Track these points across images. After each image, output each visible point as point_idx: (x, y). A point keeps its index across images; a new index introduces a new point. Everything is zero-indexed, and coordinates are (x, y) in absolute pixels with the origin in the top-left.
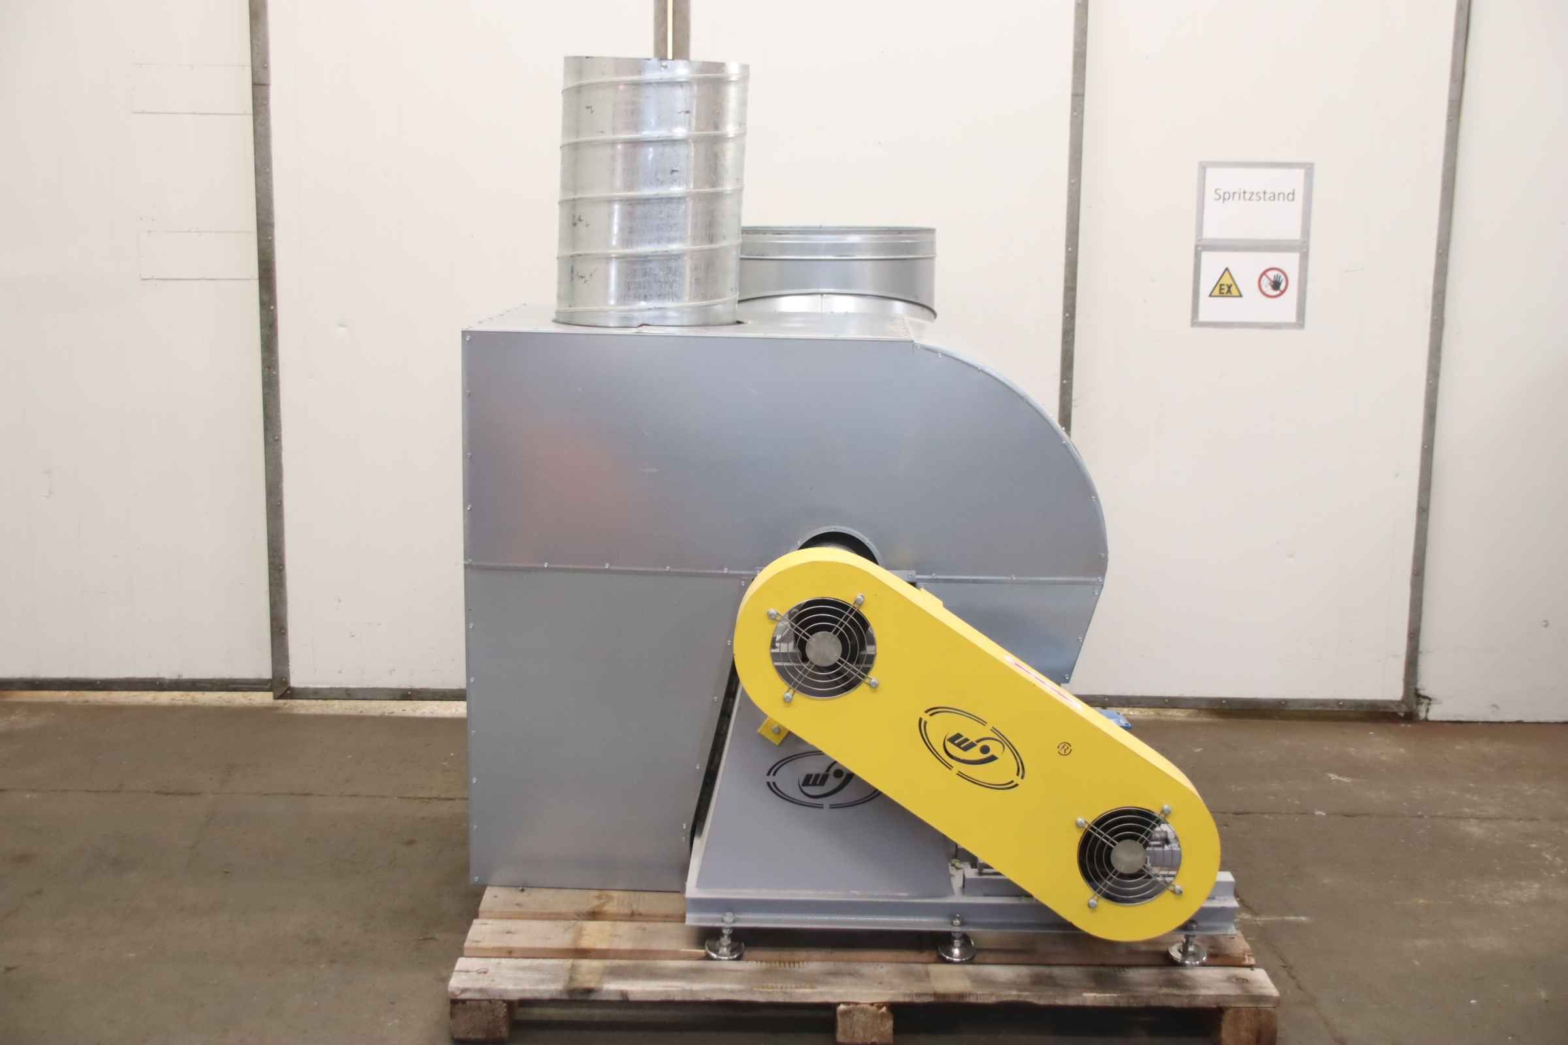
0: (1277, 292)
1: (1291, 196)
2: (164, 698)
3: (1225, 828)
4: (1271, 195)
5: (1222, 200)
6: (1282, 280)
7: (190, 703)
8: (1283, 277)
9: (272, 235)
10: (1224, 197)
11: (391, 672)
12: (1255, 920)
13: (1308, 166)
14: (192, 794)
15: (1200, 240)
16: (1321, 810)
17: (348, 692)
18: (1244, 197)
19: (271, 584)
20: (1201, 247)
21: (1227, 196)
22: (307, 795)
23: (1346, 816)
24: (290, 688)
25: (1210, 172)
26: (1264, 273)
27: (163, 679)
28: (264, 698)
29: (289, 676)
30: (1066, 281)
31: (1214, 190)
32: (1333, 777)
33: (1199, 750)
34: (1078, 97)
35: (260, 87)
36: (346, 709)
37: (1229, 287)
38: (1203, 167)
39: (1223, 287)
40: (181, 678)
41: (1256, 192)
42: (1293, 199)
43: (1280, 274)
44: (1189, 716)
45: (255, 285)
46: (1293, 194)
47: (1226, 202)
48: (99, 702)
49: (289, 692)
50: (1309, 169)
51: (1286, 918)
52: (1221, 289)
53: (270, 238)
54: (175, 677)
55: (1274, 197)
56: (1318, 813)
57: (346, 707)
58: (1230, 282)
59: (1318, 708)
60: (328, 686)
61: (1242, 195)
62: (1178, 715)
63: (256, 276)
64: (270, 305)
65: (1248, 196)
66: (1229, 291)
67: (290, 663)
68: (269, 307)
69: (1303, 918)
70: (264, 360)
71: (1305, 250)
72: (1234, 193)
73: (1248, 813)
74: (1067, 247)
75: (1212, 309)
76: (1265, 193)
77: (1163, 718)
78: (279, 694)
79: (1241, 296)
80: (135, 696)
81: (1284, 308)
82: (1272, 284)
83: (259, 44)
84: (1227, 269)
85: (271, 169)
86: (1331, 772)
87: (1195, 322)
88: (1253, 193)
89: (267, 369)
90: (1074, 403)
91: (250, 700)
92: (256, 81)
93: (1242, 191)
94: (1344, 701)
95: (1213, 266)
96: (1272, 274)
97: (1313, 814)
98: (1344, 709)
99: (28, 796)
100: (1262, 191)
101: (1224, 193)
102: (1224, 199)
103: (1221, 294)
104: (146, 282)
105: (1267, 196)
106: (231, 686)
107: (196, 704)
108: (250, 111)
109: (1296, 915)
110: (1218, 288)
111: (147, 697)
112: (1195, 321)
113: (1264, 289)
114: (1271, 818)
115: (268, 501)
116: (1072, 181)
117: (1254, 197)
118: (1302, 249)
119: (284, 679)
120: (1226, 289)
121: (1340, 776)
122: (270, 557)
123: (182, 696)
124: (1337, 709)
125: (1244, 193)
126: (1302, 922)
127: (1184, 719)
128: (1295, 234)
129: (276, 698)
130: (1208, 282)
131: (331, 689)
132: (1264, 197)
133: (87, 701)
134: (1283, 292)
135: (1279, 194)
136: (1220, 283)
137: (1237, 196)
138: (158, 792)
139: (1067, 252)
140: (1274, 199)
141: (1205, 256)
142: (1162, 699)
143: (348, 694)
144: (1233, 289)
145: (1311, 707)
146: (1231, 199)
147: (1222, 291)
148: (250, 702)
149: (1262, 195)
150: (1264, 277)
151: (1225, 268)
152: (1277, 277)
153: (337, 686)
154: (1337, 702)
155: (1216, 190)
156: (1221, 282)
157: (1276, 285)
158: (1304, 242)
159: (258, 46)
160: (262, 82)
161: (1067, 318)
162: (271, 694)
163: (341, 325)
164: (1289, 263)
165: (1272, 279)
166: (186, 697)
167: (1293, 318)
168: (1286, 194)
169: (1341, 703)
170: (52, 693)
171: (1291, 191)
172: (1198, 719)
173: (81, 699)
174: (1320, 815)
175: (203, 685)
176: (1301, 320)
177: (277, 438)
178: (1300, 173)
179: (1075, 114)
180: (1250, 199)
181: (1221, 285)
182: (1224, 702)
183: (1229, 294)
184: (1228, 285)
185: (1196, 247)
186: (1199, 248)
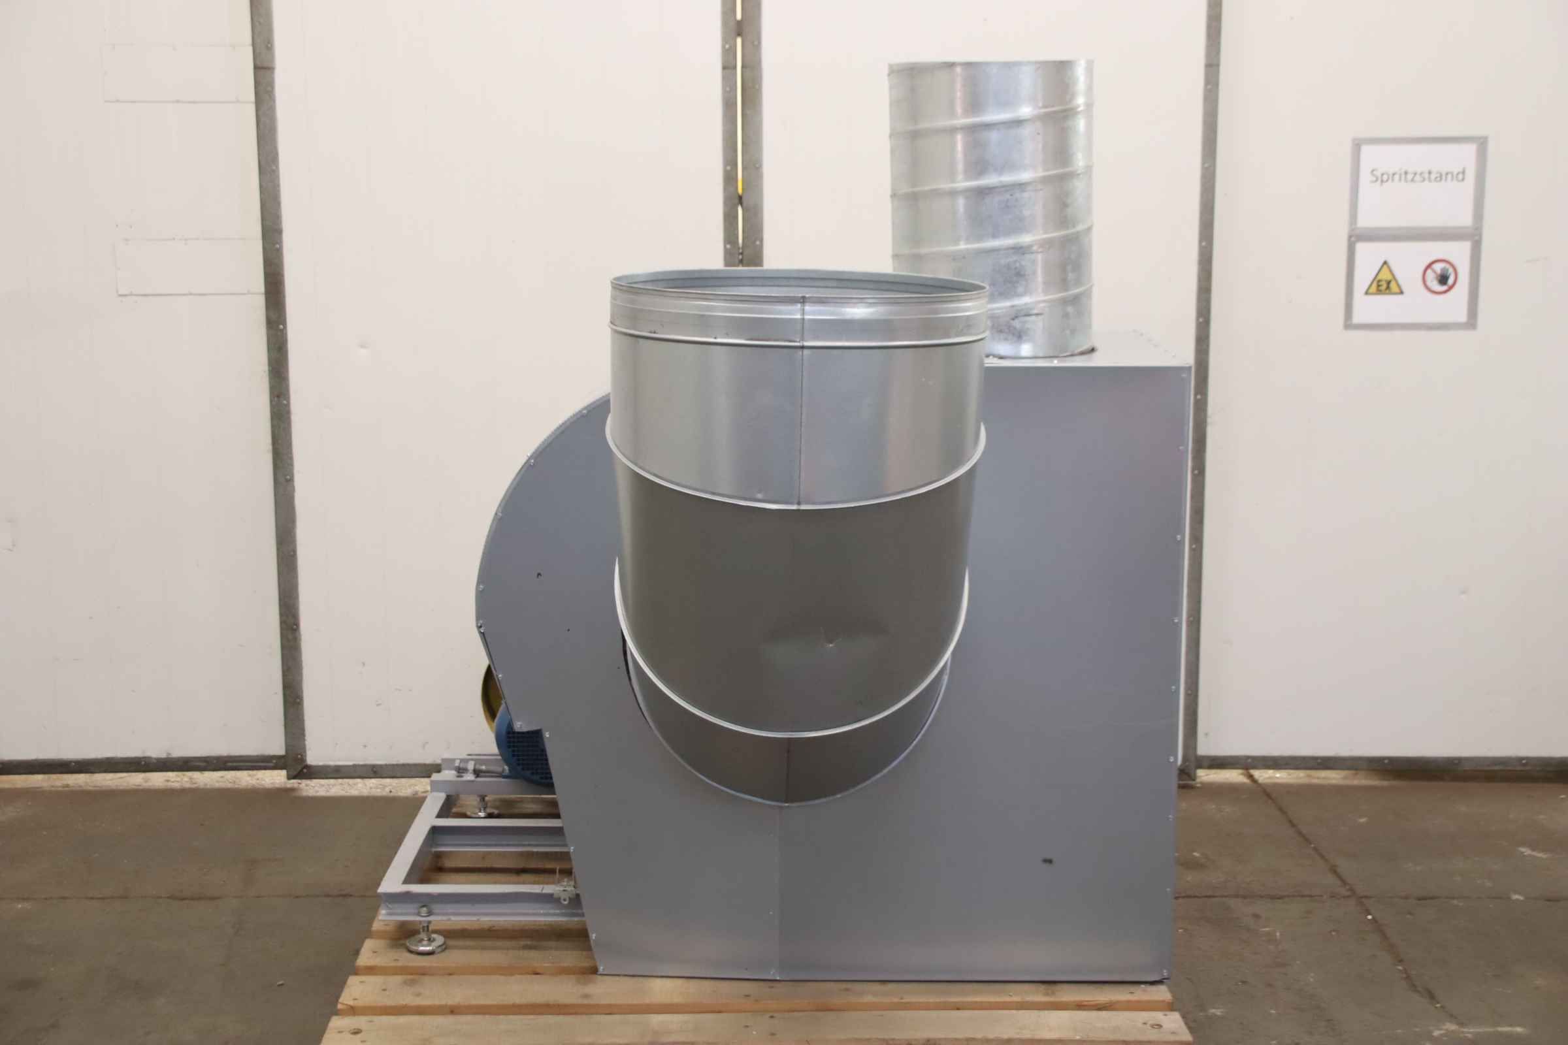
0: (1445, 288)
1: (1460, 176)
2: (157, 780)
3: (1408, 916)
4: (1438, 175)
5: (1379, 182)
6: (1450, 275)
7: (188, 785)
8: (1451, 270)
9: (280, 242)
10: (1382, 179)
11: (425, 744)
12: (1463, 1032)
13: (1482, 140)
14: (213, 899)
15: (1353, 230)
16: (1519, 894)
17: (375, 769)
18: (1406, 177)
19: (283, 647)
20: (1356, 237)
21: (1385, 177)
22: (345, 896)
23: (1549, 900)
24: (307, 767)
25: (1366, 150)
26: (1429, 266)
27: (150, 758)
28: (276, 778)
29: (305, 752)
30: (1200, 280)
31: (1370, 170)
32: (1526, 851)
33: (1363, 820)
34: (1212, 67)
35: (263, 70)
36: (371, 788)
37: (1389, 283)
38: (1357, 145)
39: (1380, 283)
40: (170, 756)
41: (1419, 172)
42: (1463, 179)
43: (1447, 266)
44: (1345, 778)
45: (260, 301)
46: (1463, 173)
47: (1385, 185)
48: (80, 786)
49: (305, 770)
50: (1482, 144)
51: (1500, 1029)
52: (1379, 286)
53: (278, 246)
54: (164, 756)
55: (1440, 177)
56: (1516, 897)
57: (371, 785)
58: (1389, 277)
59: (1497, 768)
60: (351, 763)
61: (1403, 176)
62: (1333, 777)
63: (262, 289)
64: (279, 324)
65: (1410, 177)
66: (1388, 287)
67: (306, 738)
68: (278, 326)
69: (1519, 1029)
70: (272, 389)
71: (1477, 238)
72: (1394, 174)
73: (1432, 898)
74: (1200, 241)
75: (1368, 308)
76: (1430, 173)
77: (1315, 781)
78: (295, 773)
79: (1402, 293)
80: (121, 778)
81: (1454, 304)
82: (1439, 278)
83: (262, 21)
84: (1385, 263)
85: (277, 167)
86: (1523, 844)
87: (1349, 325)
88: (1415, 174)
89: (276, 399)
90: (1209, 420)
91: (258, 779)
92: (258, 63)
93: (1403, 171)
94: (1527, 758)
95: (1369, 258)
96: (1438, 267)
97: (1509, 898)
98: (1528, 768)
99: (20, 906)
100: (1427, 171)
101: (1382, 175)
102: (1382, 181)
103: (1379, 291)
104: (124, 299)
105: (1433, 176)
106: (230, 764)
107: (196, 785)
108: (252, 98)
109: (1511, 1026)
110: (1375, 285)
111: (136, 780)
112: (1349, 323)
113: (1429, 283)
114: (1461, 904)
115: (278, 549)
116: (1206, 165)
117: (1418, 178)
118: (1474, 237)
119: (299, 756)
120: (1384, 285)
121: (1533, 850)
122: (281, 615)
123: (177, 776)
124: (1519, 768)
125: (1406, 173)
126: (1518, 1034)
127: (1342, 782)
128: (1465, 219)
129: (289, 778)
130: (1364, 278)
131: (354, 766)
132: (1429, 178)
133: (67, 786)
134: (1451, 288)
135: (1447, 174)
136: (1377, 279)
137: (1397, 177)
138: (172, 897)
139: (1201, 247)
140: (1441, 180)
141: (1361, 247)
142: (1315, 759)
143: (374, 771)
144: (1393, 285)
145: (1488, 766)
146: (1390, 180)
147: (1380, 288)
148: (258, 781)
149: (1426, 176)
150: (1429, 272)
151: (1382, 262)
152: (1443, 270)
153: (361, 763)
154: (1520, 759)
155: (1373, 171)
156: (1379, 277)
157: (1443, 279)
158: (1477, 229)
159: (260, 23)
160: (265, 65)
161: (1200, 323)
162: (284, 772)
163: (363, 346)
164: (1458, 253)
165: (1439, 271)
166: (182, 777)
167: (1463, 317)
168: (1455, 173)
169: (1524, 762)
170: (23, 777)
171: (1461, 170)
172: (1356, 782)
173: (58, 783)
174: (1517, 900)
175: (198, 764)
176: (1472, 322)
177: (288, 477)
178: (1470, 150)
179: (1209, 87)
180: (1412, 180)
181: (1379, 281)
182: (1386, 761)
183: (1387, 291)
184: (1386, 281)
185: (1350, 237)
186: (1353, 239)
